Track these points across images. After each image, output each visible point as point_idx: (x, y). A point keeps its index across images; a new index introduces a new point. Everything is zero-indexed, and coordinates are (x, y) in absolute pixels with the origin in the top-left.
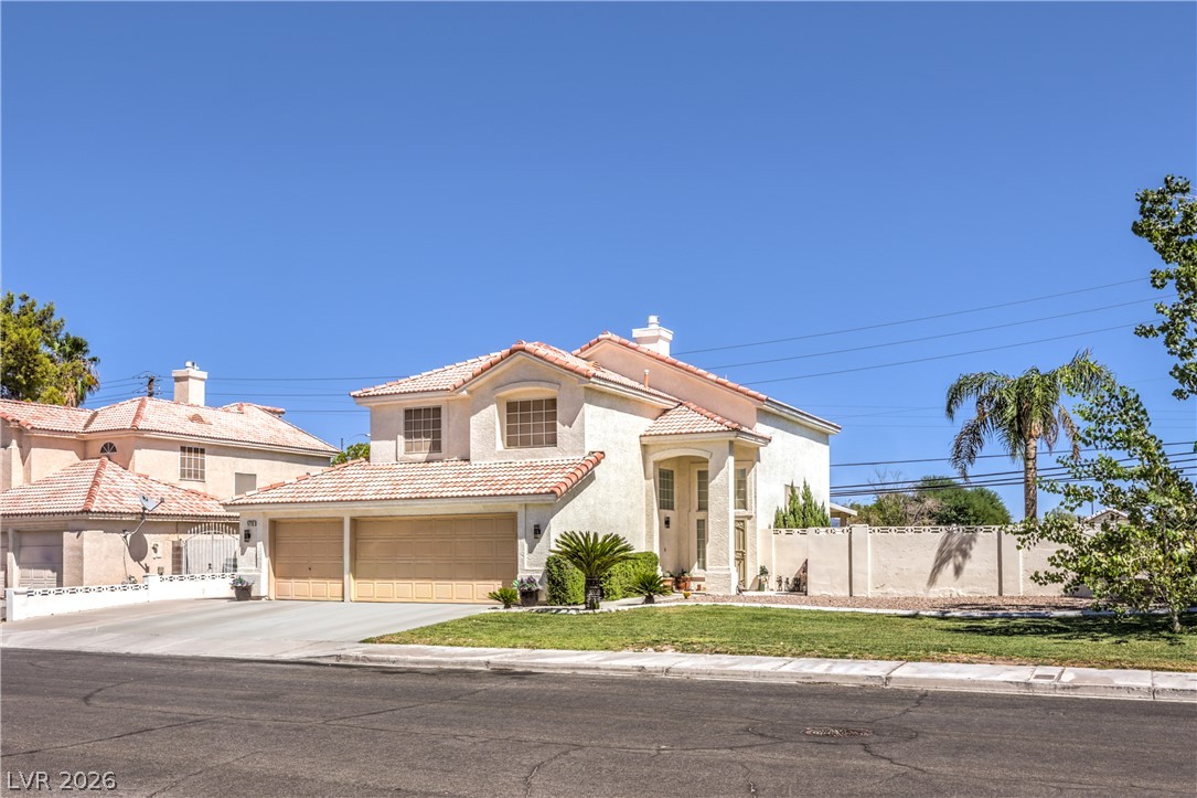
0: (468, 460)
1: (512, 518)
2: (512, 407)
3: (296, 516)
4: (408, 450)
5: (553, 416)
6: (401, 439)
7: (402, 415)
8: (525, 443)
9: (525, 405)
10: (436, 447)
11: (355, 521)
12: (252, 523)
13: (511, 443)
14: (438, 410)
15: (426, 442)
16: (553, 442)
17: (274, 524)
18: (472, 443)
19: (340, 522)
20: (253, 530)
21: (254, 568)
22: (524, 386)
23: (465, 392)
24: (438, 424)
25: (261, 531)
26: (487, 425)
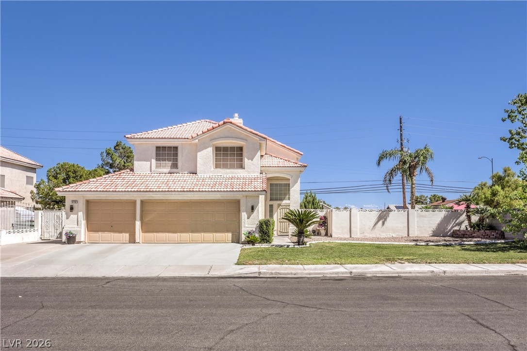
0: (196, 174)
1: (238, 202)
2: (218, 149)
3: (104, 198)
4: (157, 167)
5: (241, 155)
6: (154, 161)
7: (154, 149)
8: (225, 166)
9: (225, 149)
10: (175, 166)
11: (142, 202)
12: (76, 201)
13: (217, 166)
14: (176, 148)
15: (169, 163)
16: (242, 167)
17: (88, 202)
18: (198, 165)
19: (134, 202)
20: (75, 205)
21: (76, 226)
22: (228, 140)
23: (197, 140)
24: (176, 155)
25: (81, 206)
26: (206, 156)
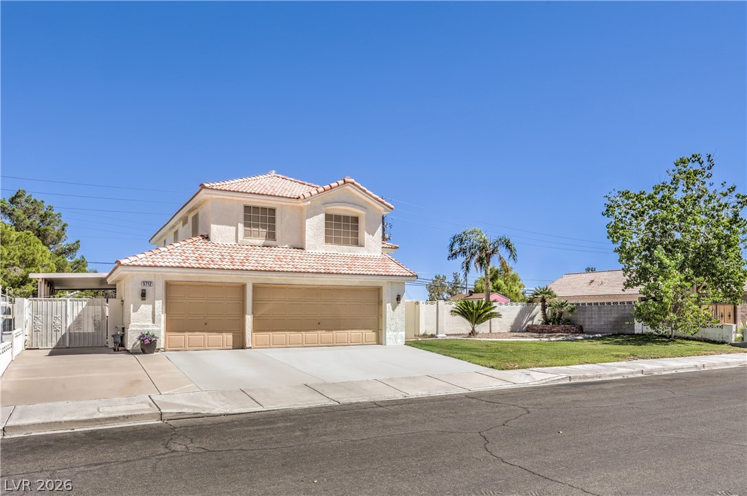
0: (302, 249)
1: (378, 290)
2: (328, 217)
4: (246, 235)
5: (356, 228)
6: (241, 226)
7: (242, 209)
8: (337, 242)
9: (338, 218)
10: (271, 236)
12: (150, 283)
13: (327, 240)
14: (273, 211)
15: (264, 231)
16: (357, 243)
17: (169, 286)
18: (307, 237)
20: (149, 290)
21: (150, 323)
24: (273, 220)
25: (160, 289)
26: (315, 226)
